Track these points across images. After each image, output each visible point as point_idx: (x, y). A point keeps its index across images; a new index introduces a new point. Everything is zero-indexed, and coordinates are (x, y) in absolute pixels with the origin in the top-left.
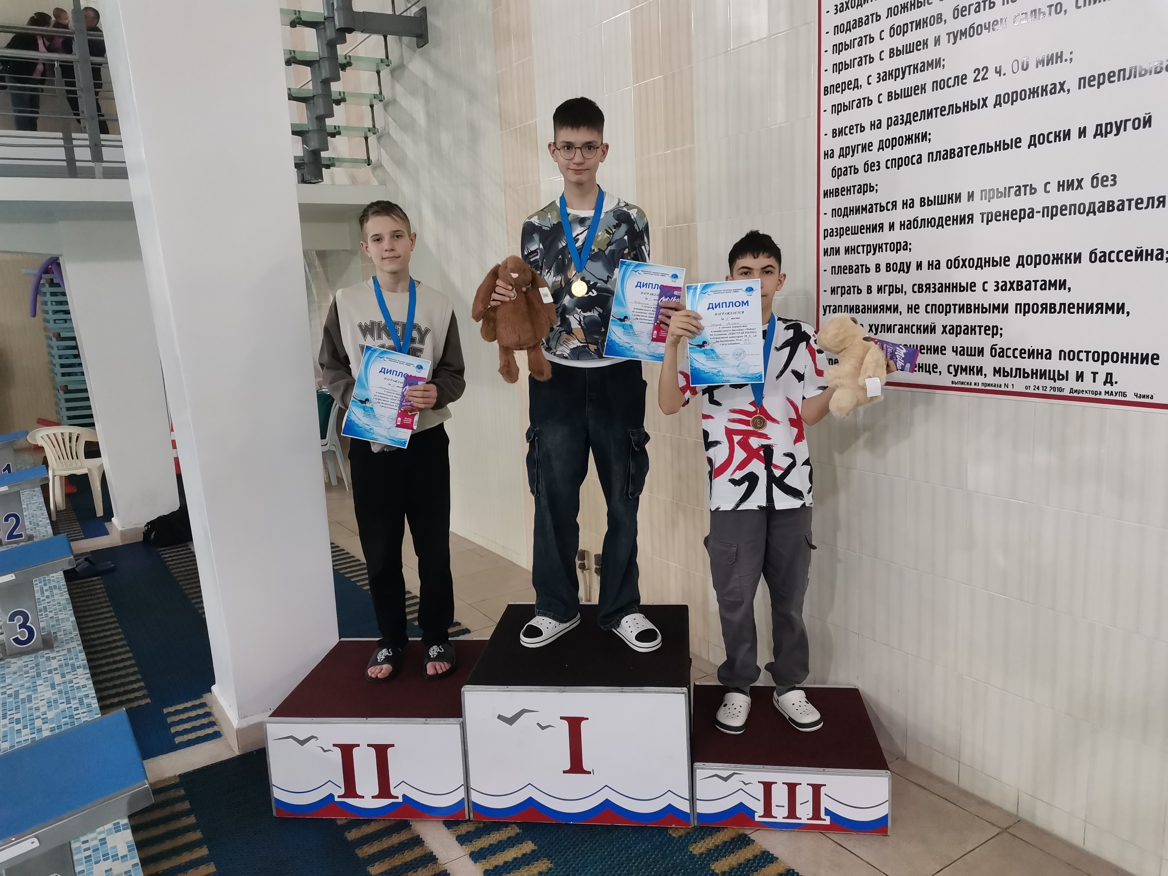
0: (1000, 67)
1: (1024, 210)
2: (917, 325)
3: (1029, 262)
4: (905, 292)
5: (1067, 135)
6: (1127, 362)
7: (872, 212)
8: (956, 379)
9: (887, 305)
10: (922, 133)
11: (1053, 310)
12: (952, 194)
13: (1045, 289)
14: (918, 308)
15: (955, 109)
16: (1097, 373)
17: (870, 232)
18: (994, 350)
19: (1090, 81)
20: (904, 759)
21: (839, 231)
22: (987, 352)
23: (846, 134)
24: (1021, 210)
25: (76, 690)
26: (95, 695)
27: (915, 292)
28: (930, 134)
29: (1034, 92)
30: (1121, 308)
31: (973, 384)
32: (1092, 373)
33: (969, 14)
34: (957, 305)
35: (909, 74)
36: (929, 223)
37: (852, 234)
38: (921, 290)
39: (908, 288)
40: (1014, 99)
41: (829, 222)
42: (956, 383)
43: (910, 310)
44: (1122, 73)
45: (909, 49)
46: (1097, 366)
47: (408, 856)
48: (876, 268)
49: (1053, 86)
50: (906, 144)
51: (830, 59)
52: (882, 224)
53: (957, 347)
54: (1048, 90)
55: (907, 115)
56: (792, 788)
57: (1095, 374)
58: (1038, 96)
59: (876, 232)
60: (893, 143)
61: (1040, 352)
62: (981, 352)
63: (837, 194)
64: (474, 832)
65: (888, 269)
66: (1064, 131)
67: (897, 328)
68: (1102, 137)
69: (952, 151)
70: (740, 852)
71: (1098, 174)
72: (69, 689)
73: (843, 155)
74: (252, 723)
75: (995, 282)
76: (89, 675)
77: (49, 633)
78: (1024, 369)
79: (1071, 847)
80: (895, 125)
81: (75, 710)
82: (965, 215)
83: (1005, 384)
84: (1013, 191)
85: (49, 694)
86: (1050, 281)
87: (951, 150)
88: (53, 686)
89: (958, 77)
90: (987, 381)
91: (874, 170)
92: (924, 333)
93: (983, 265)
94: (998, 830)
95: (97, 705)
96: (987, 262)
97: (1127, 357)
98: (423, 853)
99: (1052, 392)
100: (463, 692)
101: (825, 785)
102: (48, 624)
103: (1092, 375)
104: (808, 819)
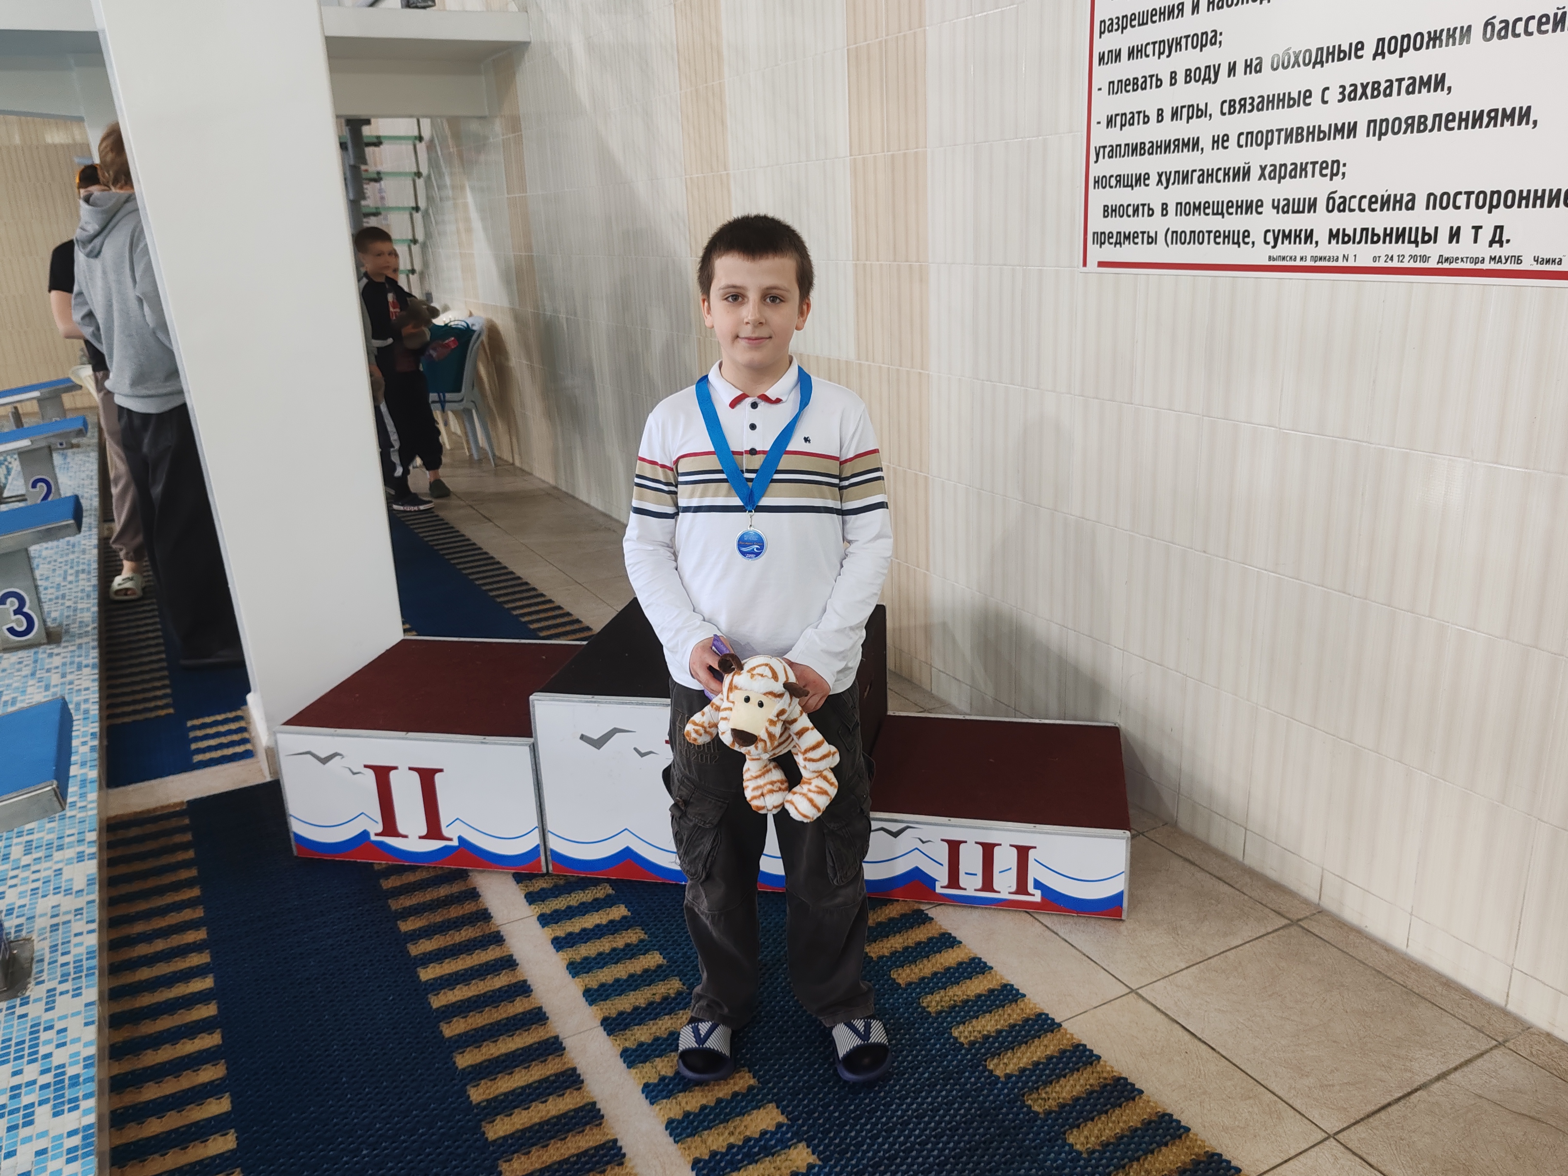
2: (1225, 169)
3: (1392, 49)
4: (1210, 115)
6: (1527, 206)
8: (1275, 253)
9: (1183, 140)
11: (1422, 127)
13: (1413, 92)
14: (1227, 140)
16: (1481, 227)
17: (1164, 20)
18: (1331, 201)
20: (1175, 825)
21: (1120, 23)
22: (1321, 205)
27: (1225, 114)
30: (1525, 115)
31: (1298, 259)
32: (1473, 227)
34: (1282, 130)
37: (1139, 25)
38: (1232, 110)
39: (1215, 109)
41: (1108, 8)
42: (1274, 259)
43: (1215, 145)
46: (1481, 216)
47: (455, 912)
48: (1171, 78)
52: (1183, 4)
53: (1279, 200)
56: (988, 850)
57: (1477, 228)
59: (1173, 18)
61: (1398, 198)
62: (1313, 205)
64: (551, 889)
65: (1188, 79)
67: (1196, 175)
70: (910, 932)
72: (66, 691)
75: (1341, 87)
76: (96, 676)
78: (1373, 229)
79: (1387, 949)
83: (1344, 256)
85: (39, 696)
86: (1421, 78)
88: (47, 687)
90: (1319, 252)
92: (1234, 180)
93: (1324, 59)
94: (1287, 922)
95: (96, 711)
96: (1331, 54)
97: (1527, 198)
98: (475, 909)
99: (1412, 265)
100: (533, 700)
101: (1035, 848)
102: (62, 615)
103: (1474, 231)
104: (1010, 893)
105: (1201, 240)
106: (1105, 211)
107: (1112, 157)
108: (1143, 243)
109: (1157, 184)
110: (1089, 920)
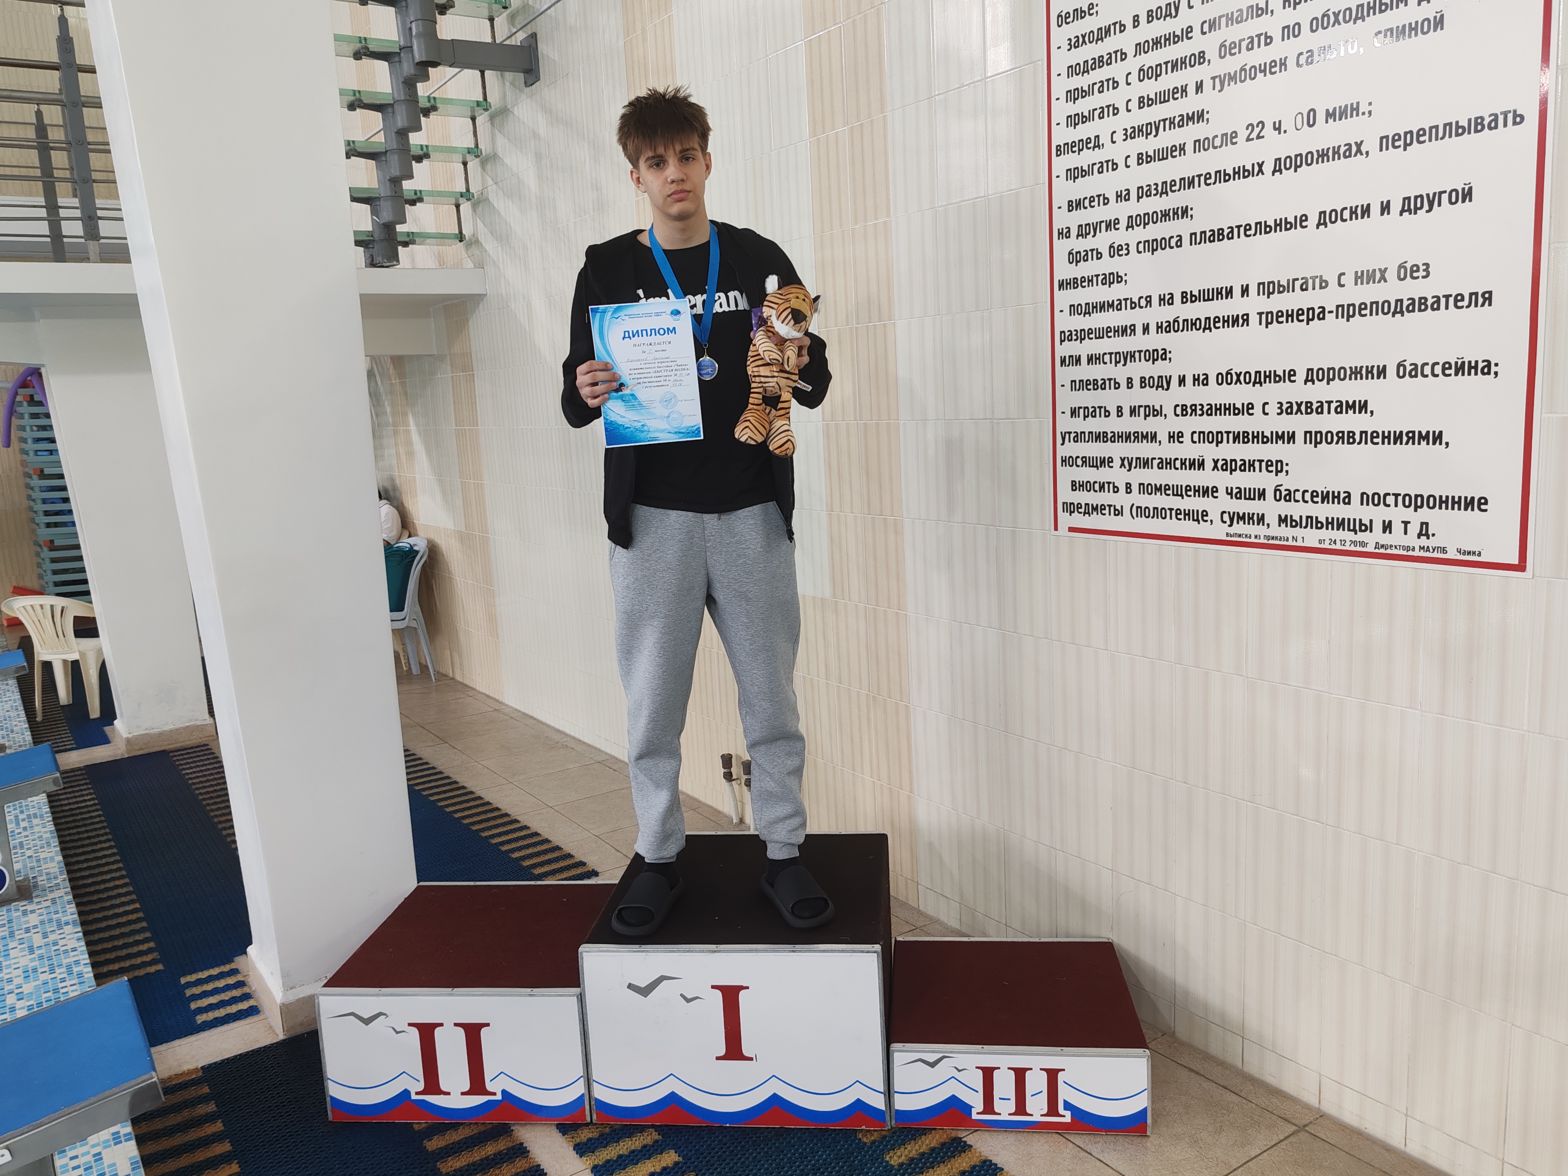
0: (1280, 122)
1: (1313, 309)
2: (1181, 459)
3: (1320, 378)
4: (1165, 415)
5: (1366, 211)
6: (1447, 508)
7: (1121, 309)
8: (1232, 530)
9: (1142, 433)
10: (1182, 207)
11: (1351, 440)
12: (1222, 288)
13: (1341, 412)
14: (1182, 437)
15: (1223, 176)
16: (1409, 522)
17: (1118, 336)
18: (1278, 493)
19: (1394, 141)
20: (1173, 1035)
21: (1079, 334)
22: (1270, 494)
23: (1085, 208)
24: (1308, 309)
25: (62, 955)
26: (88, 961)
27: (1178, 415)
28: (1192, 209)
29: (1323, 155)
30: (1438, 437)
31: (1253, 537)
32: (1403, 522)
33: (1240, 52)
34: (1230, 432)
35: (1164, 130)
36: (1192, 324)
37: (1096, 338)
38: (1184, 413)
39: (1168, 410)
40: (1298, 164)
41: (1067, 322)
42: (1231, 536)
43: (1172, 439)
44: (1434, 130)
45: (1163, 98)
46: (1408, 514)
48: (1128, 383)
49: (1347, 147)
50: (1161, 221)
51: (1062, 109)
52: (1134, 325)
53: (1232, 488)
54: (1342, 152)
55: (1163, 183)
56: (1020, 1074)
57: (1406, 523)
58: (1328, 161)
59: (1126, 335)
60: (1145, 220)
61: (1336, 494)
62: (1262, 494)
63: (1076, 285)
64: (598, 1139)
65: (1143, 385)
66: (1362, 206)
67: (1156, 462)
68: (1410, 213)
69: (1221, 232)
70: (953, 1160)
71: (1406, 262)
72: (53, 953)
73: (1082, 235)
74: (302, 996)
75: (1278, 403)
76: (81, 934)
77: (27, 879)
78: (1317, 518)
79: (1388, 1149)
80: (1147, 196)
81: (61, 982)
82: (1238, 316)
83: (1293, 537)
84: (1298, 284)
85: (26, 961)
86: (1347, 402)
87: (1219, 230)
88: (31, 950)
89: (1227, 134)
90: (1271, 532)
91: (1122, 255)
92: (1190, 469)
93: (1262, 380)
94: (1295, 1128)
95: (91, 975)
96: (1267, 377)
97: (1446, 502)
98: (527, 1165)
99: (1353, 548)
100: (581, 953)
101: (1064, 1070)
102: (25, 866)
103: (1403, 525)
104: (1042, 1115)
105: (1163, 516)
106: (1073, 486)
107: (1077, 441)
108: (1110, 514)
109: (1121, 467)
110: (1117, 1137)
